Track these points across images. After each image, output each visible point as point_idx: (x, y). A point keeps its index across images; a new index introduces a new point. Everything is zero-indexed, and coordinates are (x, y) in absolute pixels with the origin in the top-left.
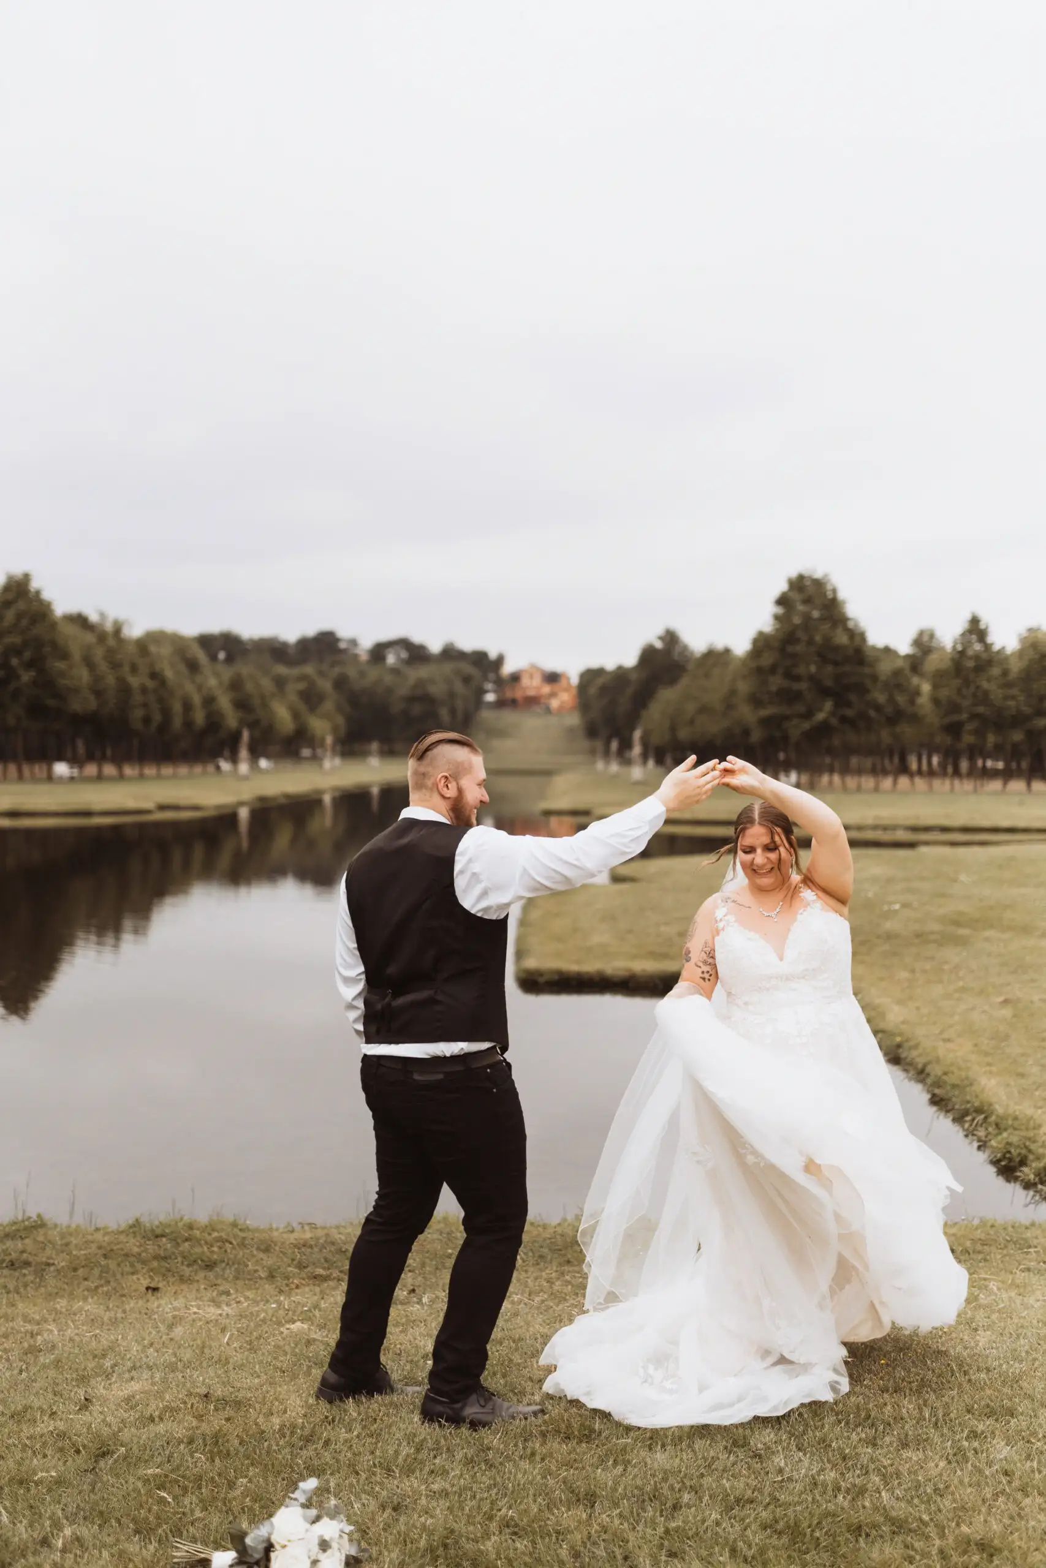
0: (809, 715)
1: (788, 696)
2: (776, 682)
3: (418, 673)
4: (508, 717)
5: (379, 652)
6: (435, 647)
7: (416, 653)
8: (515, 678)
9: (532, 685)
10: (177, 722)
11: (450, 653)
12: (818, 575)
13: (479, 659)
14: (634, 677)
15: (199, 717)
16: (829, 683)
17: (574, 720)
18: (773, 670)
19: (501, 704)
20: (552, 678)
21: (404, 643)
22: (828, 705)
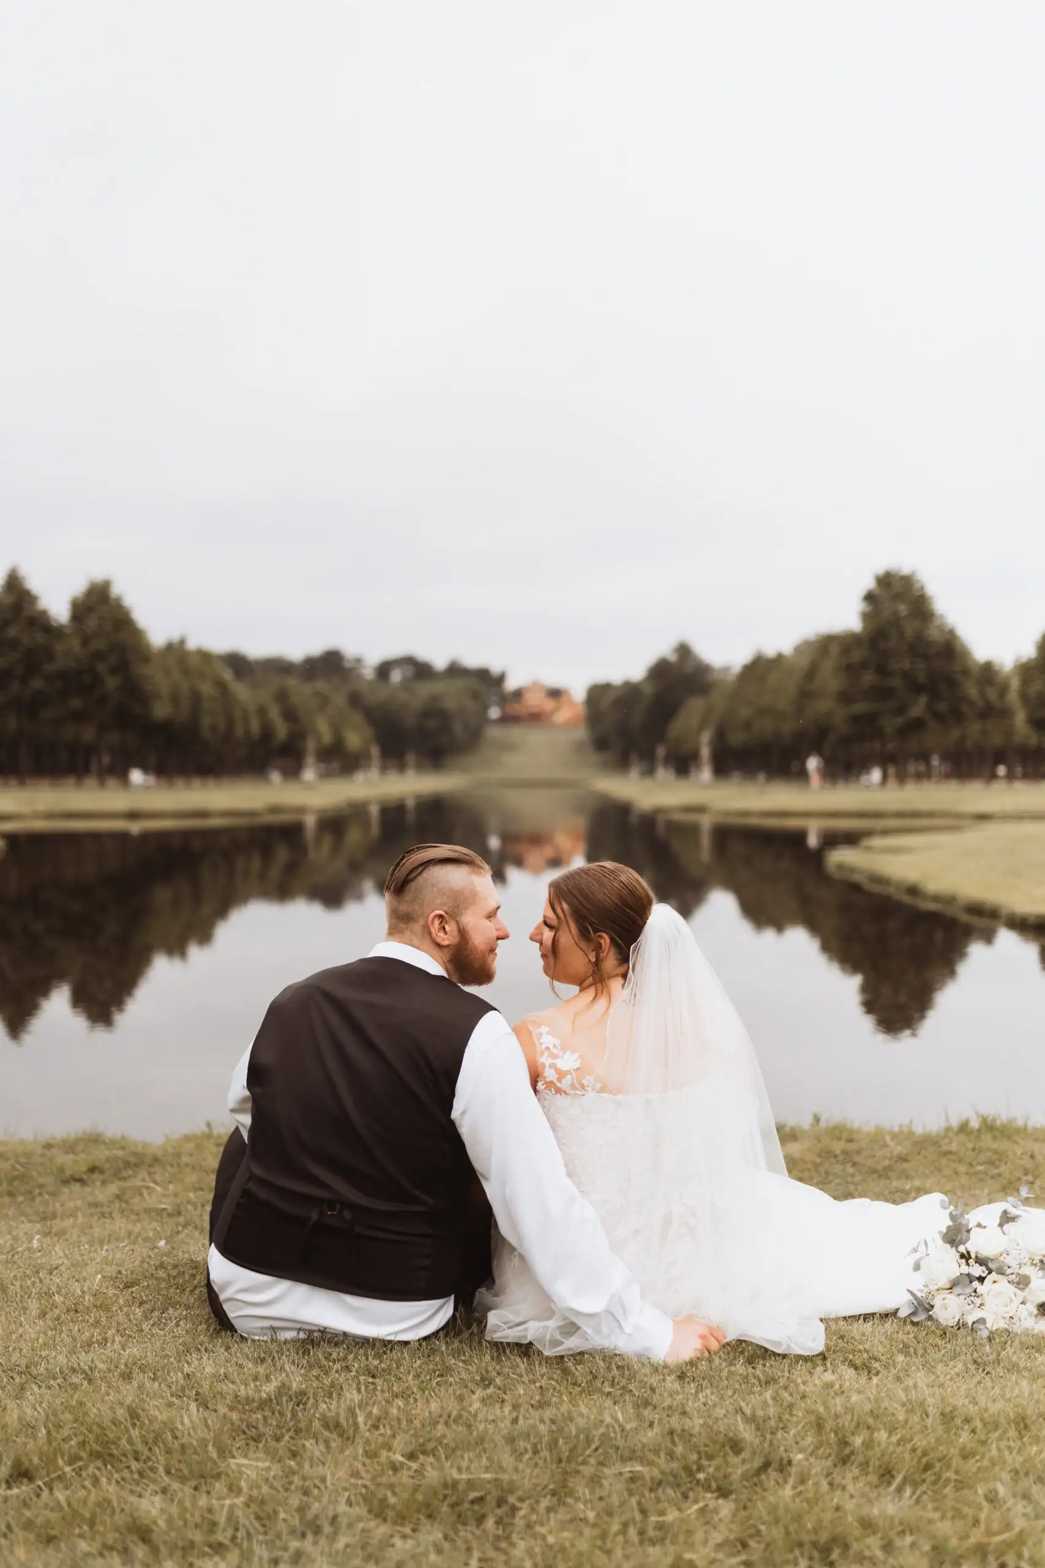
0: (901, 710)
1: (882, 693)
2: (869, 678)
3: (425, 690)
4: (515, 733)
5: (384, 670)
6: (440, 662)
7: (421, 670)
8: (518, 694)
9: (535, 701)
10: (239, 731)
11: (455, 670)
12: (906, 570)
13: (483, 675)
14: (648, 690)
15: (255, 726)
16: (922, 678)
17: (581, 733)
18: (864, 665)
19: (507, 720)
20: (555, 694)
21: (409, 661)
22: (923, 700)
